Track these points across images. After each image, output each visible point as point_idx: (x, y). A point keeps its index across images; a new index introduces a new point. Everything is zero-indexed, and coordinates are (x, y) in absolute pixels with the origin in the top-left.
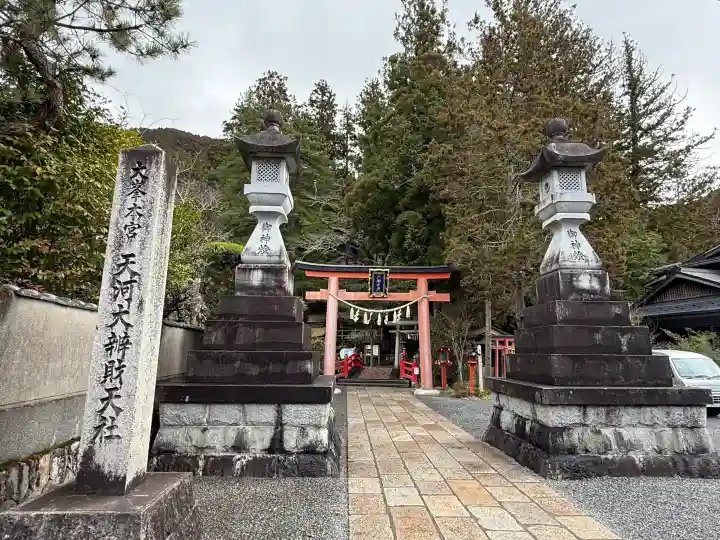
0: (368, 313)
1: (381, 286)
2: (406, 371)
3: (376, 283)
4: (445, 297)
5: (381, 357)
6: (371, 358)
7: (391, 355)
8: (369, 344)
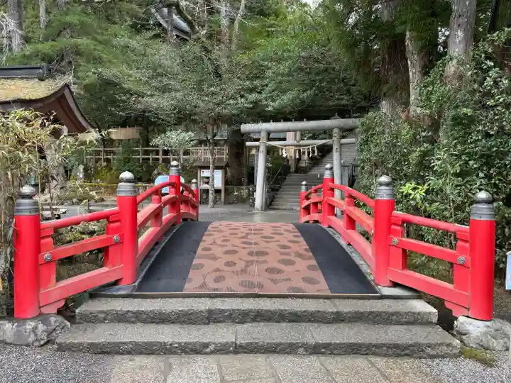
5: (225, 190)
6: (210, 192)
7: (244, 187)
8: (208, 168)
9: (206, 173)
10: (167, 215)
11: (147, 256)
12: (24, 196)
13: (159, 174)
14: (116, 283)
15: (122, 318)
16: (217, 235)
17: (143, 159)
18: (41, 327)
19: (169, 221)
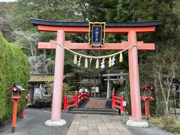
0: (89, 59)
1: (99, 37)
2: (116, 103)
3: (94, 35)
4: (151, 46)
5: (100, 93)
6: (95, 93)
7: (105, 92)
8: (94, 86)
9: (94, 88)
10: (82, 98)
11: (79, 104)
12: (65, 94)
13: (81, 88)
14: (75, 106)
15: (76, 110)
16: (91, 102)
17: (76, 83)
18: (67, 111)
19: (82, 99)
